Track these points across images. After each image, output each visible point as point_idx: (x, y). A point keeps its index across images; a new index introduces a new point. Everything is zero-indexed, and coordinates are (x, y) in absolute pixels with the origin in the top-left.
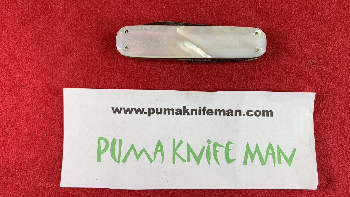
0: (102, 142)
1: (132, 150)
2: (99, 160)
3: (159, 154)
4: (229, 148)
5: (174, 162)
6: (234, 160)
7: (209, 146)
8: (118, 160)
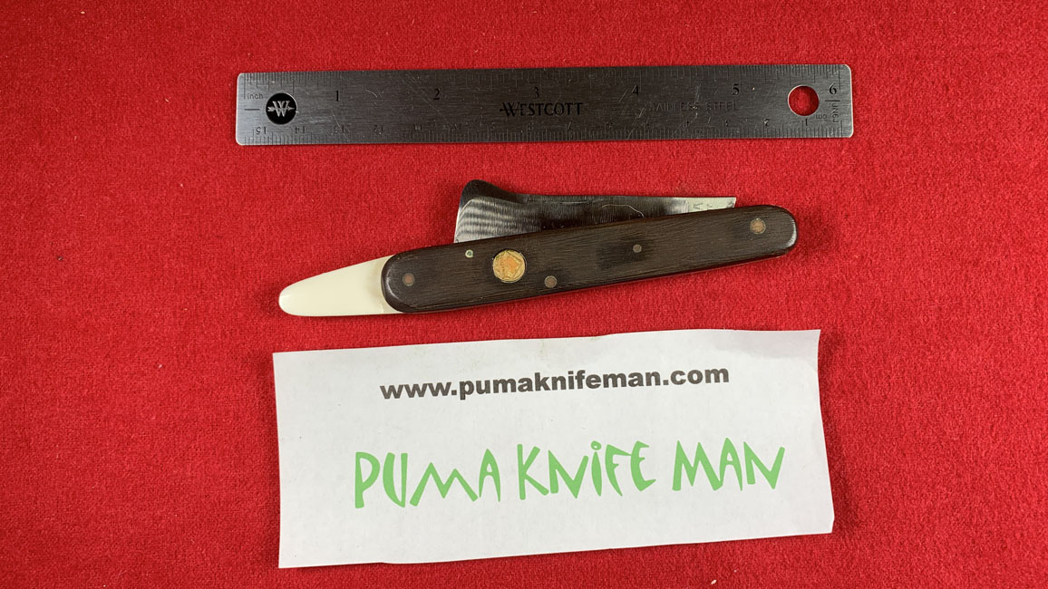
0: (365, 463)
1: (431, 475)
2: (359, 503)
3: (489, 480)
4: (640, 456)
5: (523, 496)
6: (652, 482)
7: (596, 456)
8: (400, 500)
